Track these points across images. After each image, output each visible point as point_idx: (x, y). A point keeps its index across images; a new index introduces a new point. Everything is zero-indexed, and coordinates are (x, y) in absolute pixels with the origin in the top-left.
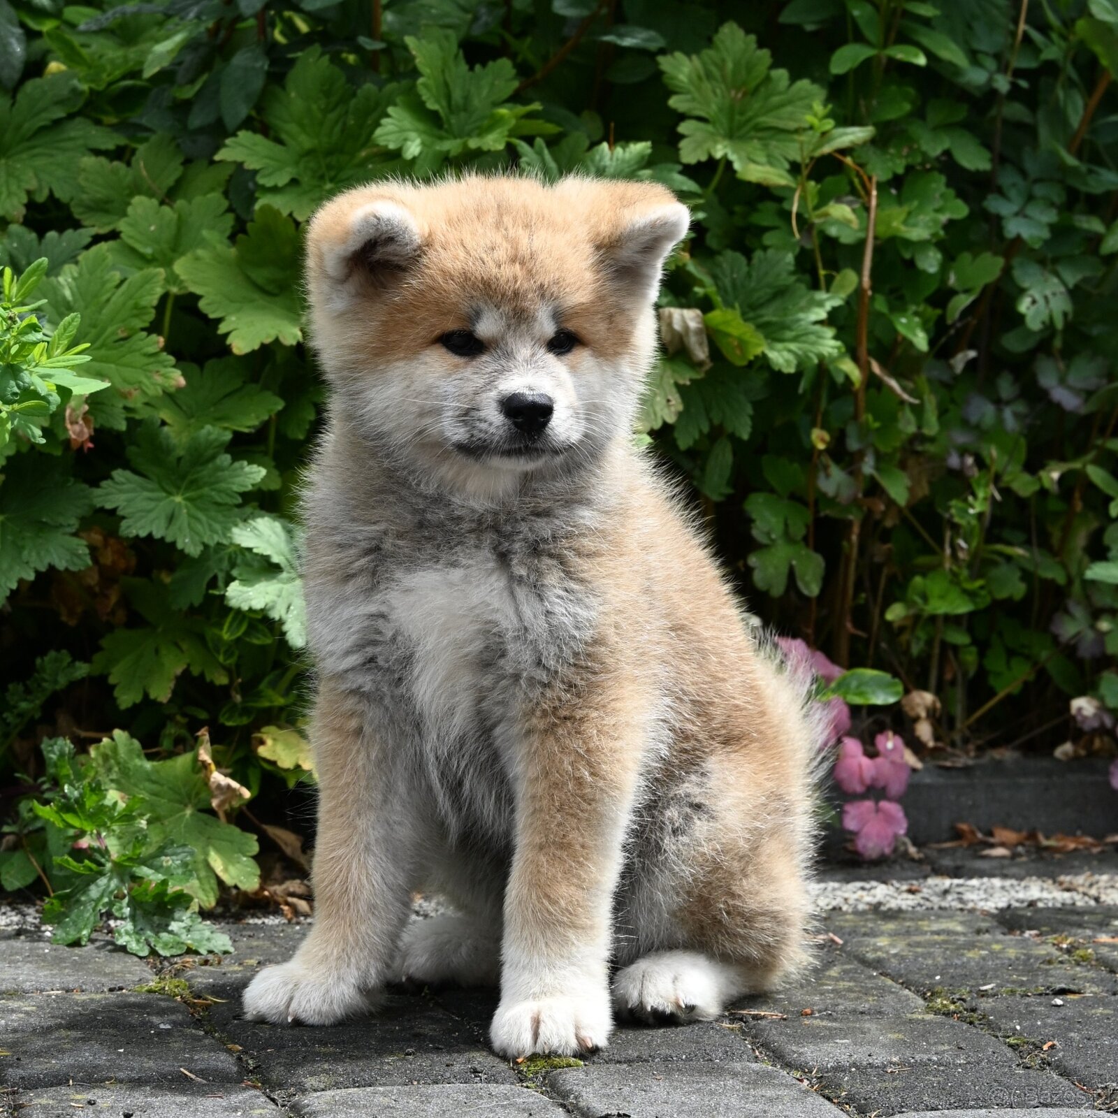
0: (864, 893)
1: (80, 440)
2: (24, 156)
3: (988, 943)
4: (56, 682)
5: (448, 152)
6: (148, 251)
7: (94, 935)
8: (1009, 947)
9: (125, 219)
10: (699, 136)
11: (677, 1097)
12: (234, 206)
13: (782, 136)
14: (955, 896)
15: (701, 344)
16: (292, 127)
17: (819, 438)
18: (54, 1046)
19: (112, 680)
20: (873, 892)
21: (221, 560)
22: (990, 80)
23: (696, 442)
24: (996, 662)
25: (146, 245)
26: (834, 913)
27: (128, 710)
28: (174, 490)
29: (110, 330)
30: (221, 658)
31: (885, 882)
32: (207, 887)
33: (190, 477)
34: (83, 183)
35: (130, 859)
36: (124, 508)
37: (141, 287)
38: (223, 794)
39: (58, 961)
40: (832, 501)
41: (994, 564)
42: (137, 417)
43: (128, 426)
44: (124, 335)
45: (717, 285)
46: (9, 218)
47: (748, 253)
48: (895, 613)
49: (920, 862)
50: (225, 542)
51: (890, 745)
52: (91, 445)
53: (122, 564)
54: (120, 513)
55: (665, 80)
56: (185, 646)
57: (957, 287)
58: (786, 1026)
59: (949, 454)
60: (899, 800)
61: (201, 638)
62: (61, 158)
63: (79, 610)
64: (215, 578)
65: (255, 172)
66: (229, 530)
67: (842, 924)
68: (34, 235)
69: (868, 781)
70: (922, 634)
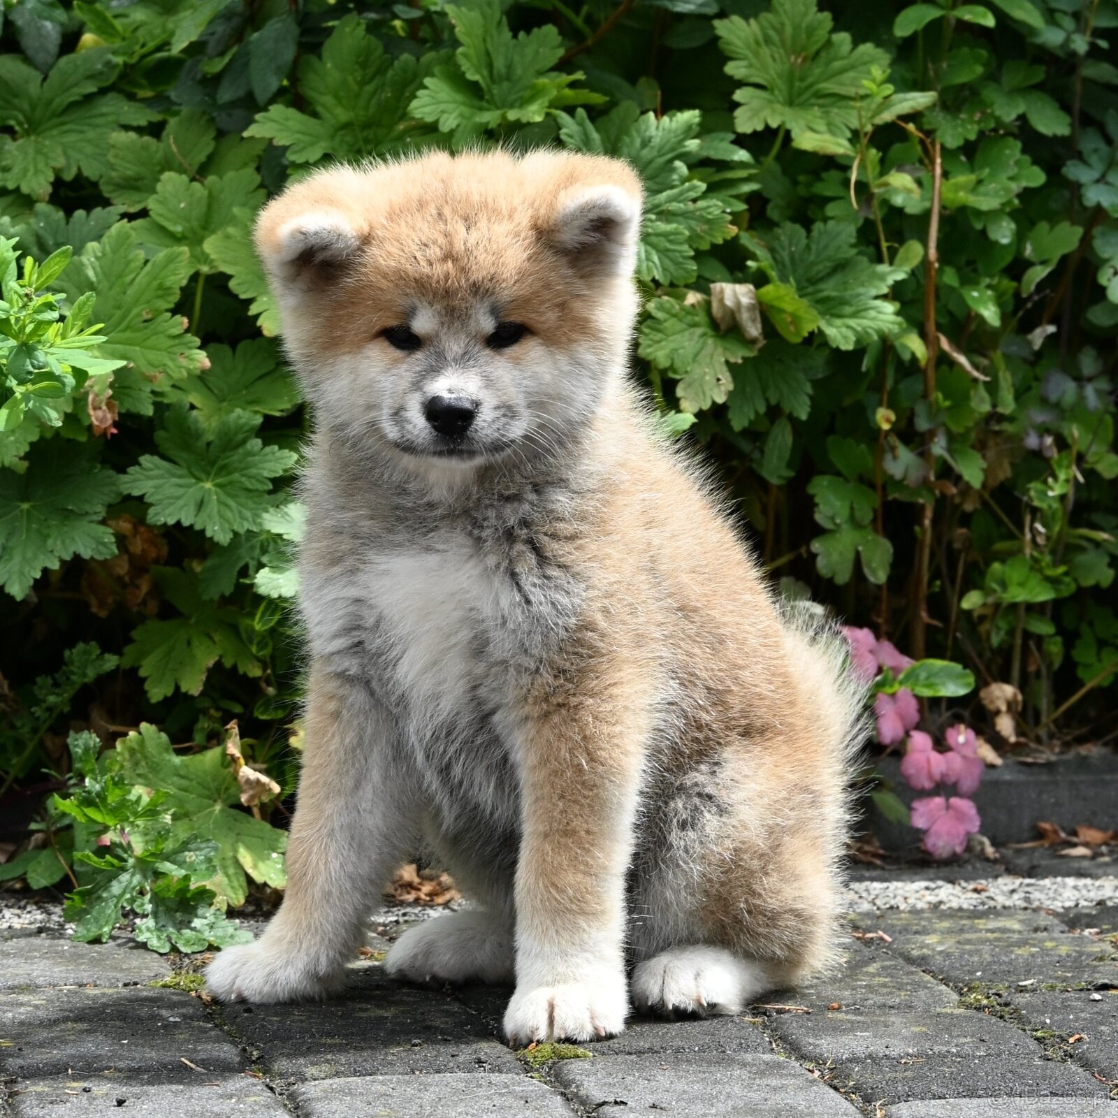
0: (928, 892)
1: (104, 426)
2: (55, 132)
3: (1043, 941)
4: (85, 675)
5: (488, 123)
6: (178, 229)
7: (115, 933)
8: (1063, 944)
9: (155, 196)
10: (755, 104)
11: (680, 1086)
12: (266, 183)
13: (844, 103)
14: (1023, 895)
15: (754, 321)
16: (328, 100)
17: (884, 418)
18: (57, 1038)
19: (143, 673)
20: (937, 891)
21: (252, 548)
22: (1068, 40)
23: (751, 422)
24: (1086, 653)
25: (175, 224)
26: (890, 912)
27: (159, 703)
28: (203, 476)
29: (135, 311)
30: (254, 649)
31: (952, 882)
32: (236, 884)
33: (221, 463)
34: (112, 160)
35: (153, 855)
36: (152, 494)
37: (165, 266)
38: (252, 788)
39: (75, 957)
40: (900, 484)
41: (1081, 549)
42: (166, 401)
43: (155, 411)
44: (149, 316)
45: (774, 258)
46: (35, 198)
47: (807, 224)
48: (971, 601)
49: (995, 861)
50: (255, 529)
51: (961, 739)
52: (115, 431)
53: (153, 553)
54: (147, 499)
55: (721, 45)
56: (217, 638)
57: (1034, 259)
58: (809, 1020)
59: (1027, 434)
60: (973, 796)
61: (235, 629)
62: (91, 134)
63: (110, 600)
64: (246, 567)
65: (285, 148)
66: (259, 516)
67: (895, 922)
68: (61, 214)
69: (937, 777)
70: (1003, 625)
